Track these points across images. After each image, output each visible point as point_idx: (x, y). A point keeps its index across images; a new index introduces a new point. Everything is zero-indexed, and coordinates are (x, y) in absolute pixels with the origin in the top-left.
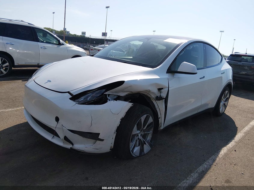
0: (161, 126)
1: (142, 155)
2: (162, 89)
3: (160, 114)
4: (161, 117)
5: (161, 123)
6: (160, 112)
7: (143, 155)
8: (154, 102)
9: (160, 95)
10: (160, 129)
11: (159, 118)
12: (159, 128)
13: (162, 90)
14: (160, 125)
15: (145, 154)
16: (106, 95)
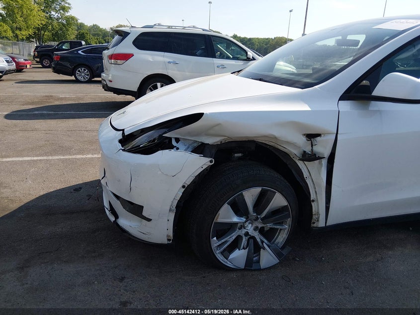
0: (318, 221)
1: (253, 269)
2: (319, 135)
3: (314, 192)
4: (317, 200)
5: (318, 214)
6: (315, 188)
7: (255, 270)
8: (300, 164)
9: (312, 149)
10: (315, 225)
11: (313, 201)
12: (314, 223)
13: (318, 139)
14: (314, 217)
15: (260, 270)
16: (170, 139)
